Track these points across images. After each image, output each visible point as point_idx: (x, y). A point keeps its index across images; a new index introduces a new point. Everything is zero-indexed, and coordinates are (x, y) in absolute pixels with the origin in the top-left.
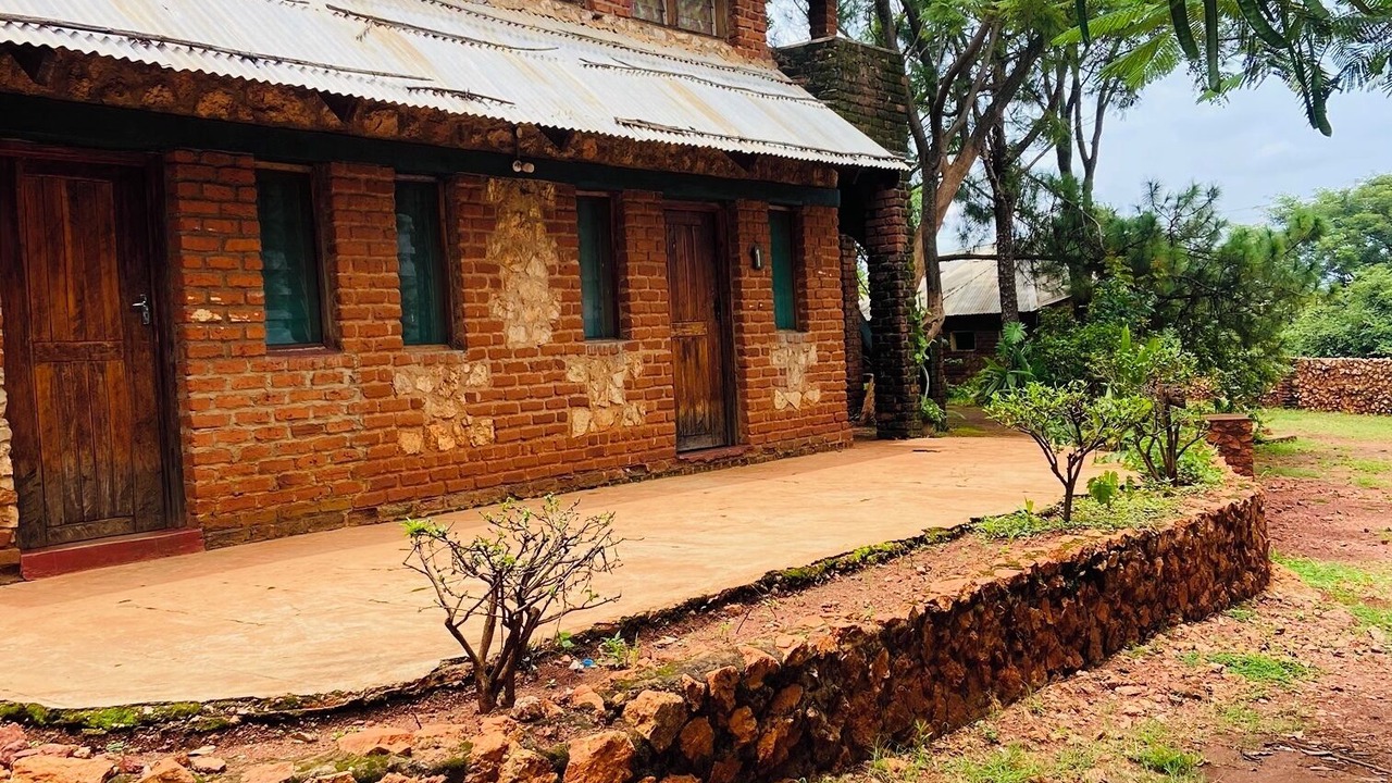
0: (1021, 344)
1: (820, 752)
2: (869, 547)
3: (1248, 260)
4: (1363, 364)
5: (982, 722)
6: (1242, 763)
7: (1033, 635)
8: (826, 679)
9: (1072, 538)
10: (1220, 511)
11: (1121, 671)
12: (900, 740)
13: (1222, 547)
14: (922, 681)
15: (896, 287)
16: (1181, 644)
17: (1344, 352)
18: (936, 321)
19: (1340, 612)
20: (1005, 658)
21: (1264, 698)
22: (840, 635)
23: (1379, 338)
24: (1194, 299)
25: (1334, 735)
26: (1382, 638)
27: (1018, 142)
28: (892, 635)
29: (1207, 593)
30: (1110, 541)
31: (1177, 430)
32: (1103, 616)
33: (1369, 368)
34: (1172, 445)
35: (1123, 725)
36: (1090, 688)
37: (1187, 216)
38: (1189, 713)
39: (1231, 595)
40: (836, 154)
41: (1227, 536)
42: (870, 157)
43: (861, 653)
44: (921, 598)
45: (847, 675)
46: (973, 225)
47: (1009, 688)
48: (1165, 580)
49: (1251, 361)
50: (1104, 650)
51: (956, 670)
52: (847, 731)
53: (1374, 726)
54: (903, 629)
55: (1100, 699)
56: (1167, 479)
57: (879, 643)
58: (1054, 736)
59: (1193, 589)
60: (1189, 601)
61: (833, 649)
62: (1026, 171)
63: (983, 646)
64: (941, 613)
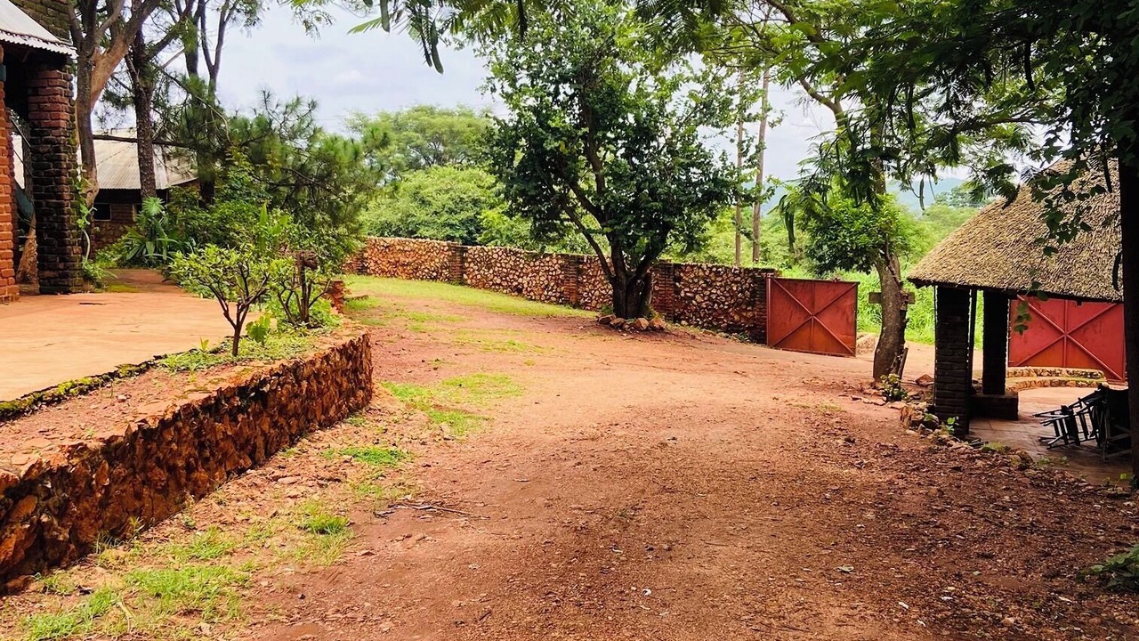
0: (159, 216)
1: (51, 551)
2: (71, 382)
3: (338, 160)
4: (411, 243)
5: (180, 515)
6: (376, 520)
7: (217, 443)
8: (57, 488)
9: (243, 368)
10: (344, 346)
11: (280, 467)
12: (117, 534)
13: (344, 373)
14: (134, 486)
15: (59, 159)
16: (319, 445)
17: (396, 234)
18: (91, 191)
19: (420, 415)
20: (197, 463)
21: (382, 476)
22: (69, 452)
23: (419, 224)
24: (297, 187)
25: (431, 495)
26: (449, 431)
27: (155, 43)
28: (112, 450)
29: (334, 407)
30: (272, 370)
31: (310, 286)
32: (266, 427)
33: (416, 246)
34: (305, 299)
35: (288, 505)
36: (258, 482)
37: (293, 121)
38: (333, 491)
39: (349, 408)
40: (7, 32)
41: (348, 364)
42: (39, 39)
43: (86, 465)
44: (133, 419)
45: (75, 484)
46: (112, 110)
47: (199, 487)
48: (307, 398)
49: (338, 238)
50: (266, 454)
51: (160, 475)
52: (74, 531)
53: (454, 487)
54: (121, 444)
55: (267, 489)
56: (303, 323)
57: (101, 456)
58: (239, 518)
59: (325, 404)
60: (322, 413)
61: (64, 463)
62: (161, 69)
63: (180, 455)
64: (150, 430)
